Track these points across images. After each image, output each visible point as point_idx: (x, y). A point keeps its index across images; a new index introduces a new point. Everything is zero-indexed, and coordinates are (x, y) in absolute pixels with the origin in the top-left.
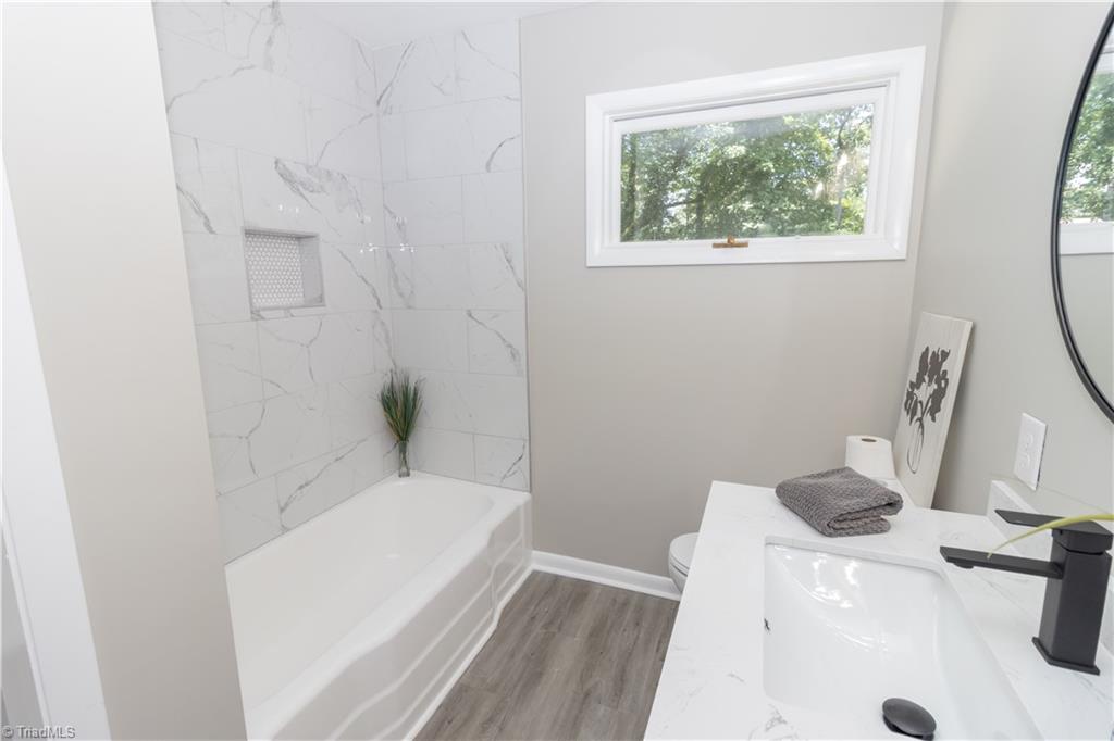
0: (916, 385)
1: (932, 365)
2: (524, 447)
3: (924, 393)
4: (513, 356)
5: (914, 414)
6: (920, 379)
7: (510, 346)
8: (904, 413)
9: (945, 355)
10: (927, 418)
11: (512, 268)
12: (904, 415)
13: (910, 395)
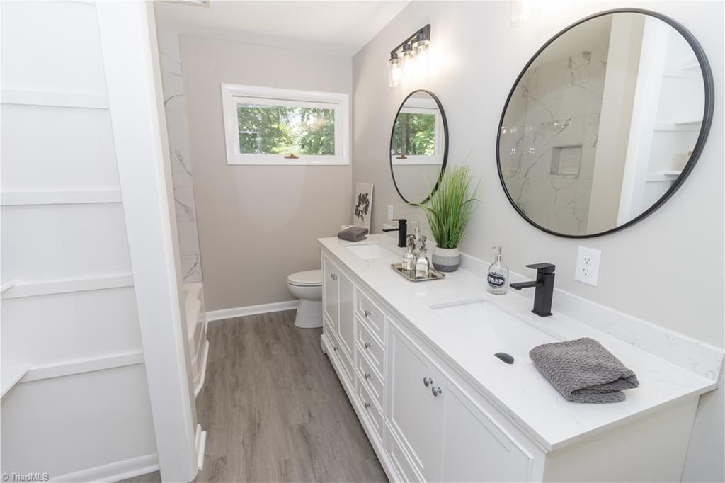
0: (359, 206)
1: (363, 199)
2: (197, 258)
3: (362, 208)
4: (187, 211)
5: (359, 214)
6: (359, 204)
7: (185, 206)
8: (355, 216)
9: (367, 195)
10: (364, 214)
11: (183, 164)
12: (356, 217)
13: (357, 210)
